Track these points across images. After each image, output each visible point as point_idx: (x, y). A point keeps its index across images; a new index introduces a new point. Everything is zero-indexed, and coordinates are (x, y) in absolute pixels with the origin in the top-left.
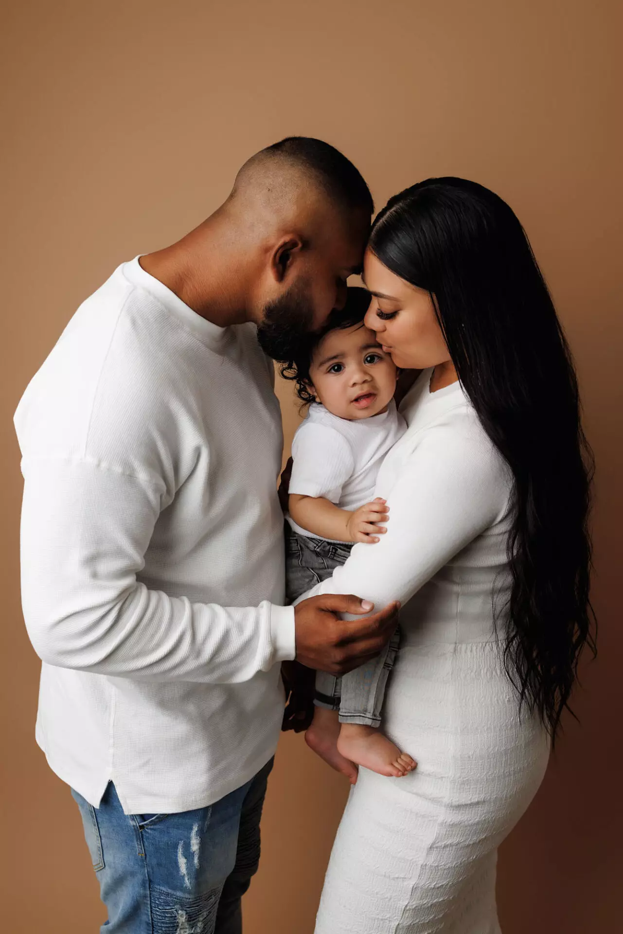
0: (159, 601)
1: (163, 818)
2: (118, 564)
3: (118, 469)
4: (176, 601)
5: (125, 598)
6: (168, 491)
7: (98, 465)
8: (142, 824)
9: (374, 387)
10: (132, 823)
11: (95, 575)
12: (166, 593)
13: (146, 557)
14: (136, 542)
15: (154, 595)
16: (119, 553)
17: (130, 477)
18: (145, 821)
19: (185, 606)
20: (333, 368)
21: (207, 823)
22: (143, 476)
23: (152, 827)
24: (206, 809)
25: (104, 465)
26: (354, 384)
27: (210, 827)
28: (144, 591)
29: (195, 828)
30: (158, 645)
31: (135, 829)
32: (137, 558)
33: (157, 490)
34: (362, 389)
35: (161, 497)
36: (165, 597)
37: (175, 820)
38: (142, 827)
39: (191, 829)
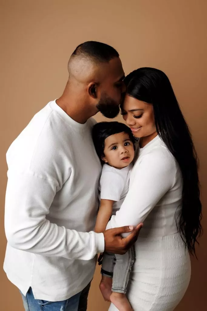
0: (54, 227)
1: (51, 303)
2: (39, 212)
3: (41, 177)
4: (60, 228)
5: (41, 225)
6: (60, 185)
7: (34, 175)
8: (43, 304)
9: (129, 154)
10: (39, 304)
11: (30, 216)
12: (57, 224)
13: (50, 209)
14: (46, 203)
15: (52, 225)
16: (39, 208)
17: (45, 179)
18: (44, 303)
19: (64, 230)
20: (113, 148)
21: (66, 305)
22: (50, 180)
23: (46, 306)
24: (66, 301)
25: (36, 175)
26: (122, 153)
27: (67, 307)
28: (49, 223)
29: (62, 307)
30: (53, 244)
31: (41, 306)
32: (46, 210)
33: (55, 185)
34: (125, 155)
35: (57, 187)
36: (56, 226)
37: (55, 304)
38: (43, 305)
39: (61, 307)
